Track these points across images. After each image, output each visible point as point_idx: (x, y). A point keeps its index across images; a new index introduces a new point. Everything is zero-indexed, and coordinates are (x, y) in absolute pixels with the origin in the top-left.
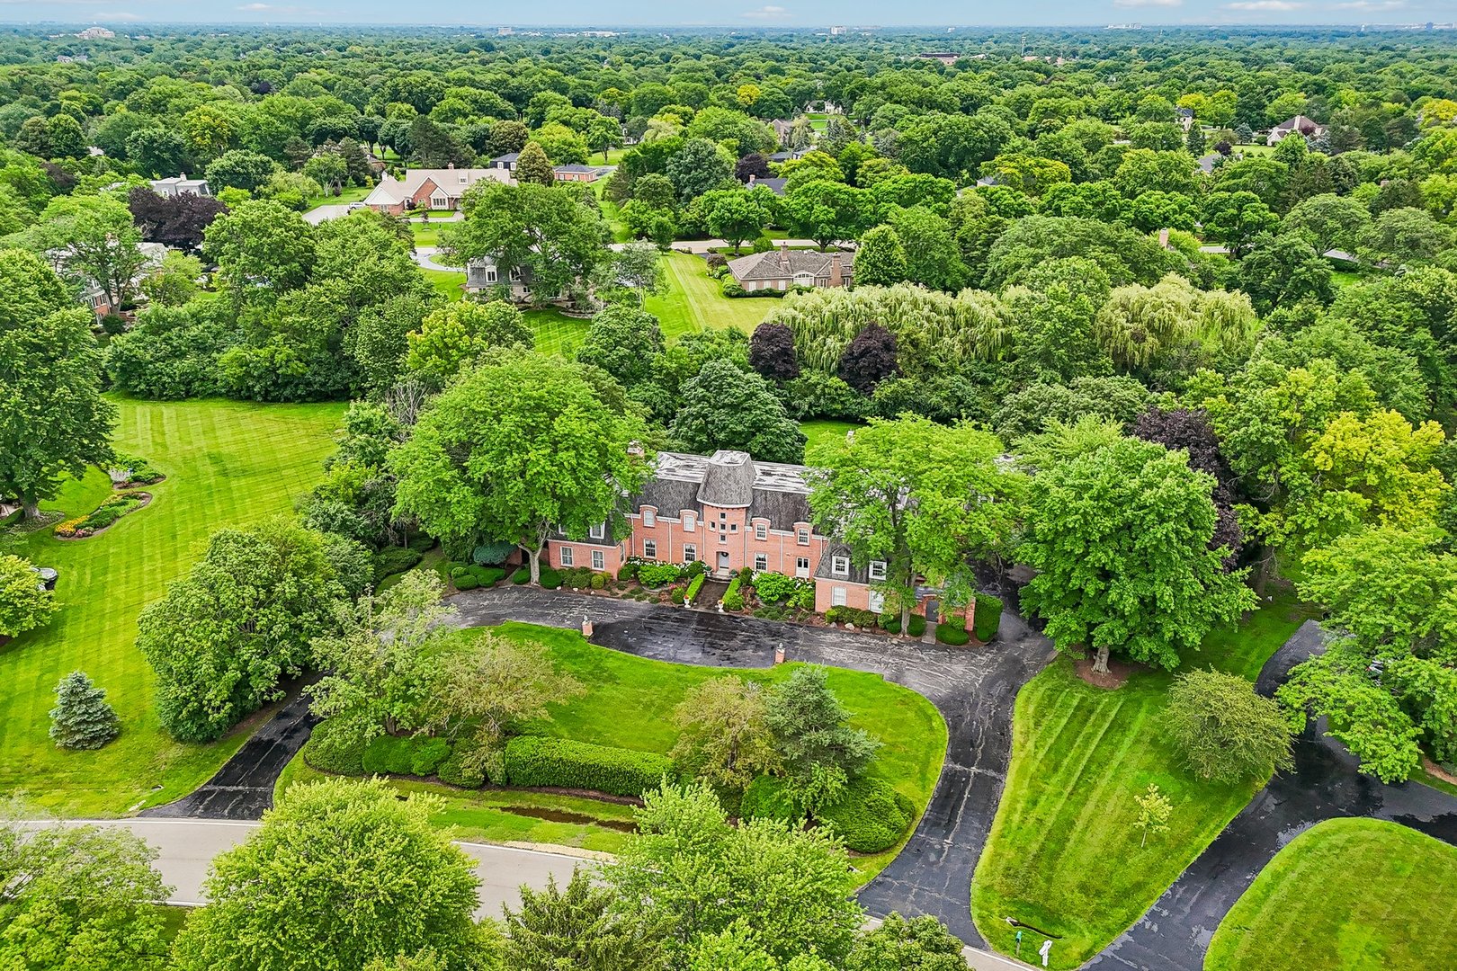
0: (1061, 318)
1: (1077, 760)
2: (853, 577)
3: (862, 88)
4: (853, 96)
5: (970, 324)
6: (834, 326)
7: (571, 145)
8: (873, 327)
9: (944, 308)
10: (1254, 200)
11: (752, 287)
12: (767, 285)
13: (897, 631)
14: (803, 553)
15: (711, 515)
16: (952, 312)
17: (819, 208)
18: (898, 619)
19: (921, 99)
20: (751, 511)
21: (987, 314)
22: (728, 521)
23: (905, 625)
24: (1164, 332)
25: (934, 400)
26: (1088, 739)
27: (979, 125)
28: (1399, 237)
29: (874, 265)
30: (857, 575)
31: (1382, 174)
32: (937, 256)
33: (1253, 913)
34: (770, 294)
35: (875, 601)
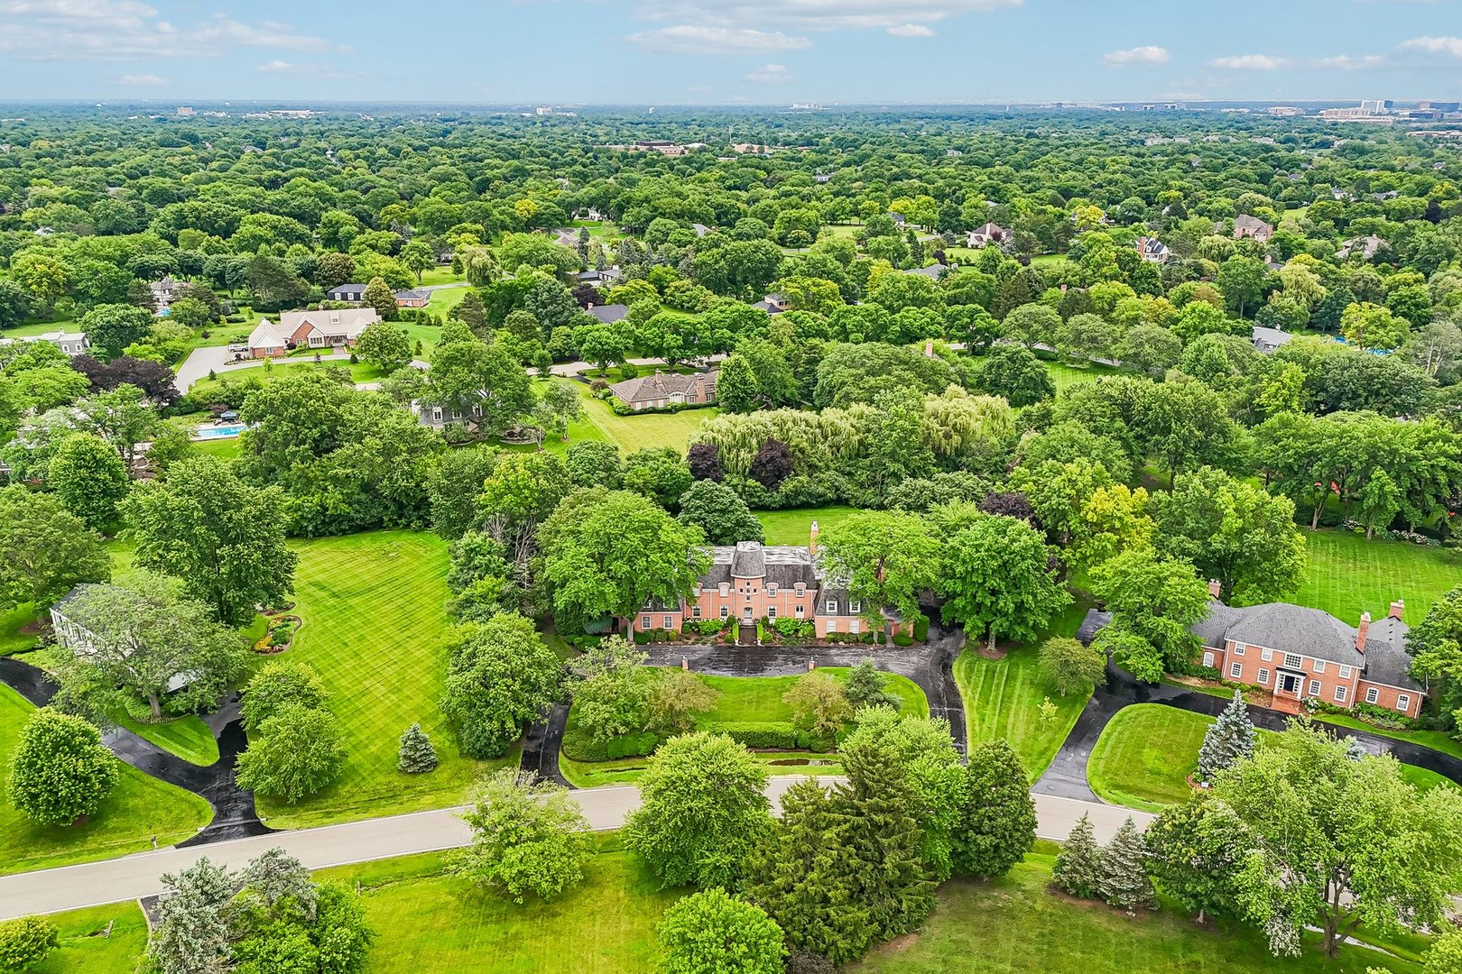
0: (903, 430)
1: (996, 697)
2: (840, 613)
3: (629, 200)
4: (621, 209)
5: (834, 434)
6: (743, 443)
7: (398, 273)
8: (771, 441)
9: (814, 423)
10: (980, 311)
11: (638, 407)
12: (650, 404)
13: (872, 643)
14: (800, 603)
15: (739, 584)
16: (820, 426)
17: (668, 337)
18: (871, 635)
19: (682, 211)
20: (766, 580)
21: (845, 426)
22: (752, 587)
23: (875, 638)
24: (963, 431)
25: (821, 490)
26: (998, 685)
27: (757, 248)
28: (1084, 336)
29: (733, 385)
30: (842, 611)
31: (1061, 280)
32: (779, 375)
33: (1102, 752)
34: (654, 411)
35: (855, 626)
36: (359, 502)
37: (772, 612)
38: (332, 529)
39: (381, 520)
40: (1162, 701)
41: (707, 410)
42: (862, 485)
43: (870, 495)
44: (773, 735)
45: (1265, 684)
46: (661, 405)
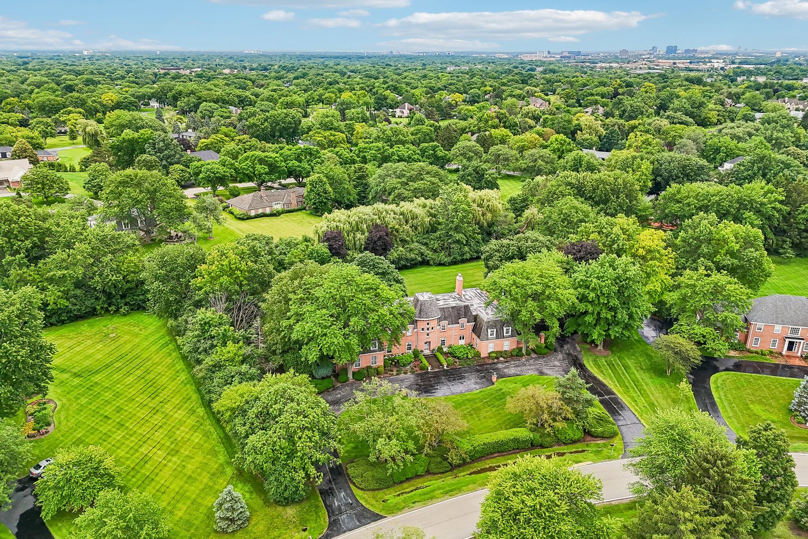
0: (464, 211)
1: (629, 382)
2: (497, 337)
3: (180, 93)
4: (175, 99)
5: (413, 219)
8: (377, 226)
9: (398, 212)
10: (438, 146)
11: (253, 213)
12: (260, 211)
13: (522, 355)
14: (462, 333)
15: (421, 325)
16: (402, 214)
17: (258, 167)
18: (520, 349)
19: (217, 99)
21: (419, 211)
22: (430, 326)
23: (524, 352)
25: (413, 256)
26: (624, 374)
27: (287, 115)
29: (318, 194)
30: (500, 336)
31: (467, 130)
32: (346, 187)
34: (264, 215)
35: (507, 345)
36: (75, 296)
37: (443, 342)
38: (53, 320)
39: (95, 309)
40: (727, 370)
41: (299, 213)
42: (435, 251)
43: (443, 257)
44: (516, 440)
45: (775, 348)
46: (268, 211)
